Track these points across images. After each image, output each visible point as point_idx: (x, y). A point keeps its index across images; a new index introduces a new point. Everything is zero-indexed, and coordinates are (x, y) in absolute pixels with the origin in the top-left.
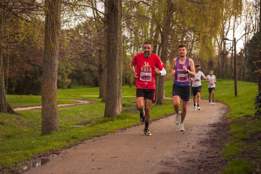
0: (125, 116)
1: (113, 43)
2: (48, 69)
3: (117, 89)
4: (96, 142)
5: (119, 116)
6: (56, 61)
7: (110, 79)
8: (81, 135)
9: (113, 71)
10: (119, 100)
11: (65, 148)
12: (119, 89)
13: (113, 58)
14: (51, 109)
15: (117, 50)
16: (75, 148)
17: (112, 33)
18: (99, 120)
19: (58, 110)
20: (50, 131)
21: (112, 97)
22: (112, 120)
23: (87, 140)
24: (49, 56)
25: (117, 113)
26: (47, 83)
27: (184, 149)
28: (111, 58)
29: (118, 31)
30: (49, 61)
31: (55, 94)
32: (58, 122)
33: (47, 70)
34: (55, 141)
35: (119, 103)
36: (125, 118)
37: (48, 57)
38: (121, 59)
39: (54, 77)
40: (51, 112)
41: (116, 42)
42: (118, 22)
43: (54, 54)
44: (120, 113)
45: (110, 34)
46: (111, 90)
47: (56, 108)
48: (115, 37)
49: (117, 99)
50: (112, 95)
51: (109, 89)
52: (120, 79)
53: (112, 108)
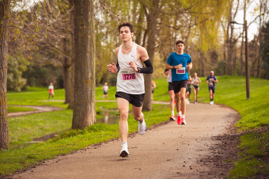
0: (100, 127)
1: (82, 29)
3: (88, 92)
4: (60, 162)
5: (92, 127)
6: (5, 54)
7: (79, 78)
8: (40, 153)
9: (83, 67)
10: (91, 106)
11: (18, 171)
12: (91, 91)
13: (83, 49)
15: (88, 38)
16: (32, 171)
17: (81, 16)
18: (65, 133)
19: (9, 120)
21: (82, 102)
22: (82, 133)
23: (49, 160)
27: (178, 169)
28: (80, 49)
29: (88, 13)
31: (5, 98)
32: (8, 137)
34: (5, 163)
35: (91, 110)
36: (100, 130)
38: (94, 51)
39: (3, 76)
41: (86, 28)
42: (89, 2)
43: (2, 45)
44: (92, 123)
45: (78, 17)
46: (80, 92)
47: (6, 117)
48: (85, 21)
49: (88, 104)
50: (82, 100)
51: (78, 91)
52: (92, 78)
53: (82, 116)
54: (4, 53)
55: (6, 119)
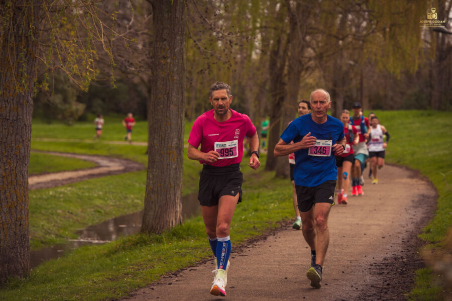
0: (188, 229)
1: (165, 65)
2: (9, 137)
3: (170, 170)
5: (175, 230)
6: (28, 117)
7: (156, 147)
9: (163, 129)
10: (175, 195)
12: (176, 169)
13: (164, 98)
14: (13, 226)
15: (173, 80)
17: (163, 42)
18: (129, 239)
20: (9, 278)
21: (160, 187)
22: (159, 241)
24: (12, 107)
25: (171, 224)
26: (5, 166)
28: (160, 99)
29: (175, 38)
30: (11, 118)
31: (25, 191)
33: (7, 138)
35: (175, 200)
36: (188, 235)
37: (8, 108)
38: (182, 101)
39: (23, 155)
40: (12, 234)
41: (171, 63)
42: (177, 18)
43: (23, 103)
44: (176, 223)
45: (158, 43)
46: (158, 171)
47: (25, 223)
48: (169, 51)
49: (170, 191)
50: (161, 184)
51: (154, 168)
52: (179, 146)
53: (160, 211)
54: (26, 116)
55: (25, 227)
